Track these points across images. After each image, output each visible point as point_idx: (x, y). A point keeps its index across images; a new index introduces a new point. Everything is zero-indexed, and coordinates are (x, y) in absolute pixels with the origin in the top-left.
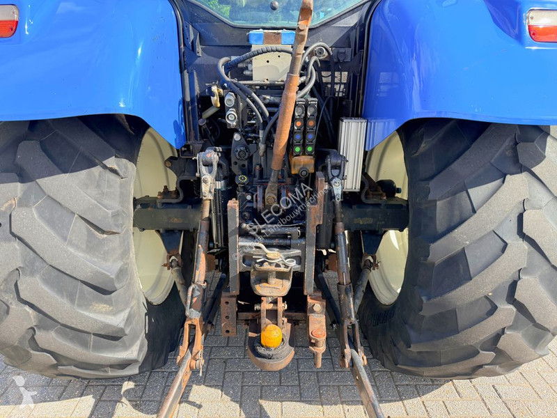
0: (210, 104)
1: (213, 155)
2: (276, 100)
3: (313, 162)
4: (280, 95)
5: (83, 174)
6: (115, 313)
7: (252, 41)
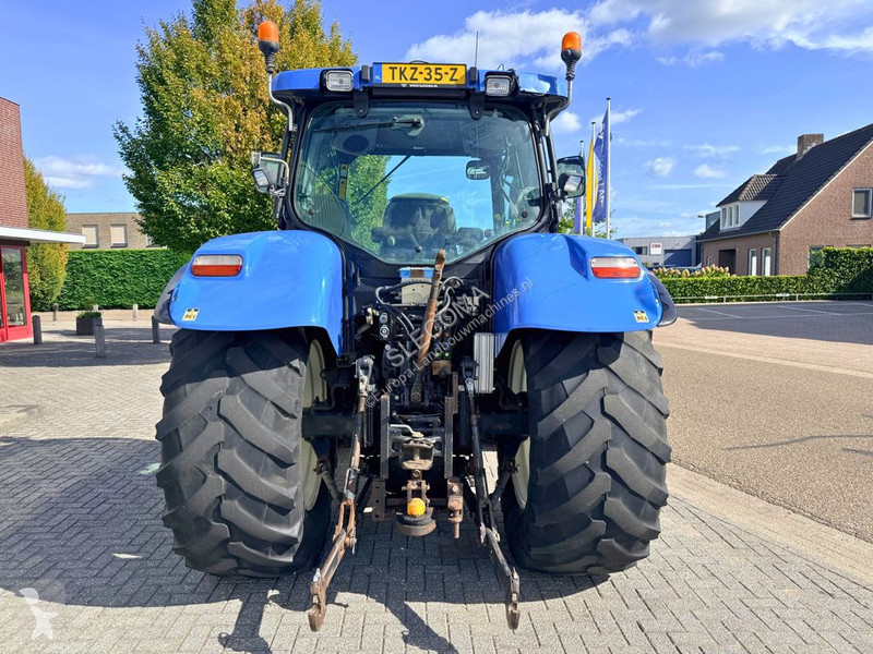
0: (364, 322)
1: (369, 361)
2: (421, 318)
3: (450, 365)
4: (423, 314)
5: (275, 371)
6: (288, 486)
7: (401, 276)
